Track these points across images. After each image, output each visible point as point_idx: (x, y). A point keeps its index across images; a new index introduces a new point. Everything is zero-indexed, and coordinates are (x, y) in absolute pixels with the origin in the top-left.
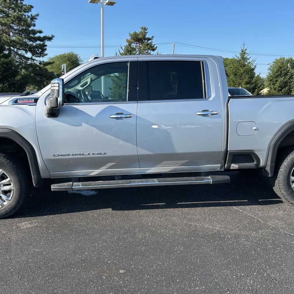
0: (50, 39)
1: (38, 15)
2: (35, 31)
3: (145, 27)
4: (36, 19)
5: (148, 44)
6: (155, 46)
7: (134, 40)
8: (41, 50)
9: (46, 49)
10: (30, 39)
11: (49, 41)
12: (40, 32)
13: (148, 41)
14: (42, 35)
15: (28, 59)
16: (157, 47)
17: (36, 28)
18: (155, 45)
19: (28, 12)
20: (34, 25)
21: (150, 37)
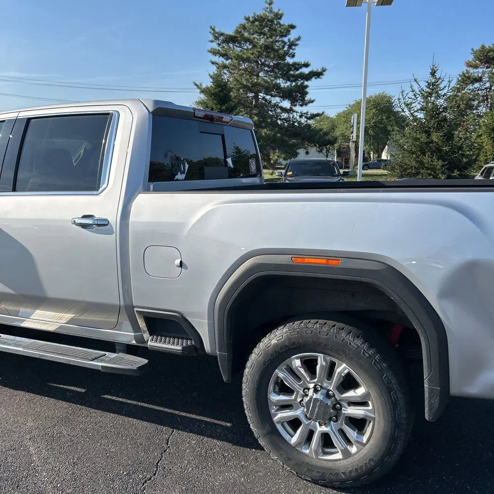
0: (318, 74)
1: (299, 39)
2: (298, 65)
4: (296, 45)
7: (480, 61)
12: (307, 65)
19: (286, 36)
20: (293, 56)
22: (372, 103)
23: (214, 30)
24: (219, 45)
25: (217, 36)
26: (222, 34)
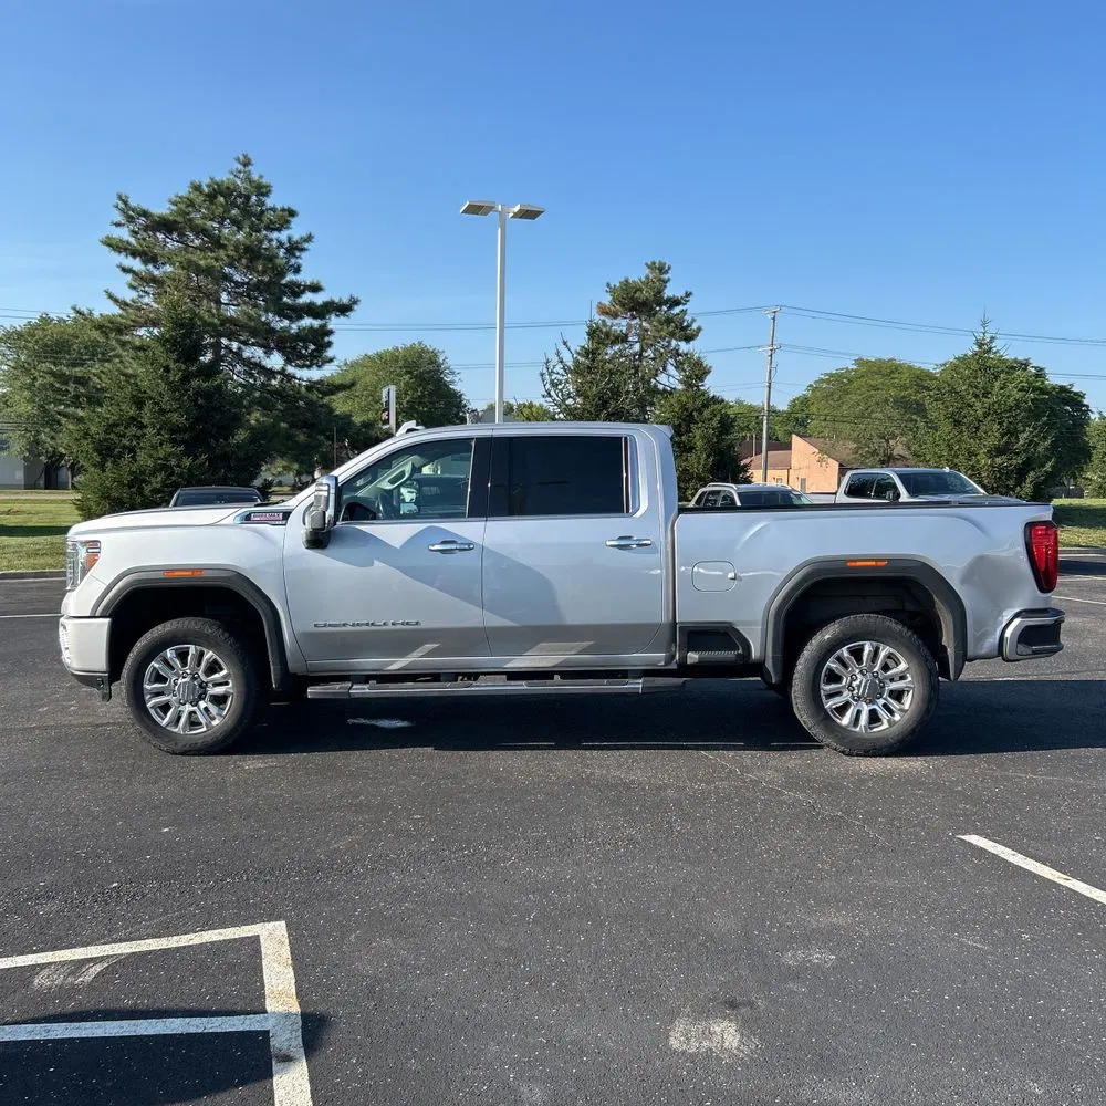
0: (344, 309)
1: (309, 239)
2: (299, 286)
3: (663, 261)
4: (302, 250)
5: (669, 321)
6: (695, 326)
7: (623, 305)
8: (314, 346)
9: (329, 344)
10: (282, 312)
11: (342, 317)
12: (315, 288)
13: (670, 308)
14: (319, 299)
15: (271, 373)
16: (699, 329)
17: (304, 277)
18: (693, 320)
19: (279, 230)
20: (297, 270)
21: (679, 294)
22: (401, 363)
23: (125, 203)
24: (134, 233)
25: (131, 214)
26: (145, 214)
